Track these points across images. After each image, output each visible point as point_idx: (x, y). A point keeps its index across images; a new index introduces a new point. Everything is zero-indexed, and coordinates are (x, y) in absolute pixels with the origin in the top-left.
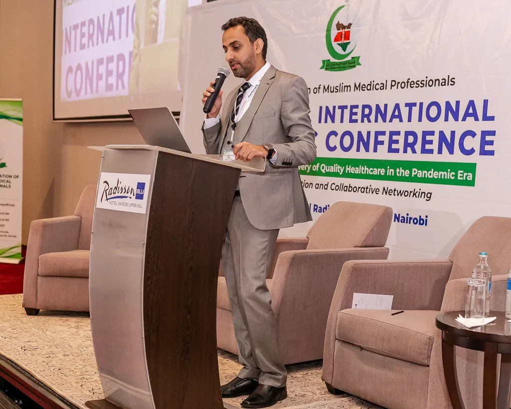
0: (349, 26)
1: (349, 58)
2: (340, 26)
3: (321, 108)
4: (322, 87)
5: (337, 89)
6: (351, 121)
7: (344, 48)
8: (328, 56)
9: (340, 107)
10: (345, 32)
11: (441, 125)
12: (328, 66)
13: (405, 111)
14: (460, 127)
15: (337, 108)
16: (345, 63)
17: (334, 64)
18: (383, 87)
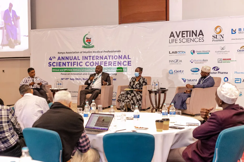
0: (90, 38)
1: (91, 46)
2: (87, 38)
3: (83, 57)
4: (83, 52)
5: (88, 52)
6: (93, 59)
7: (89, 43)
8: (84, 45)
9: (89, 56)
10: (89, 40)
11: (117, 60)
12: (84, 47)
13: (108, 58)
14: (122, 61)
15: (88, 57)
16: (90, 47)
17: (86, 47)
18: (102, 52)
